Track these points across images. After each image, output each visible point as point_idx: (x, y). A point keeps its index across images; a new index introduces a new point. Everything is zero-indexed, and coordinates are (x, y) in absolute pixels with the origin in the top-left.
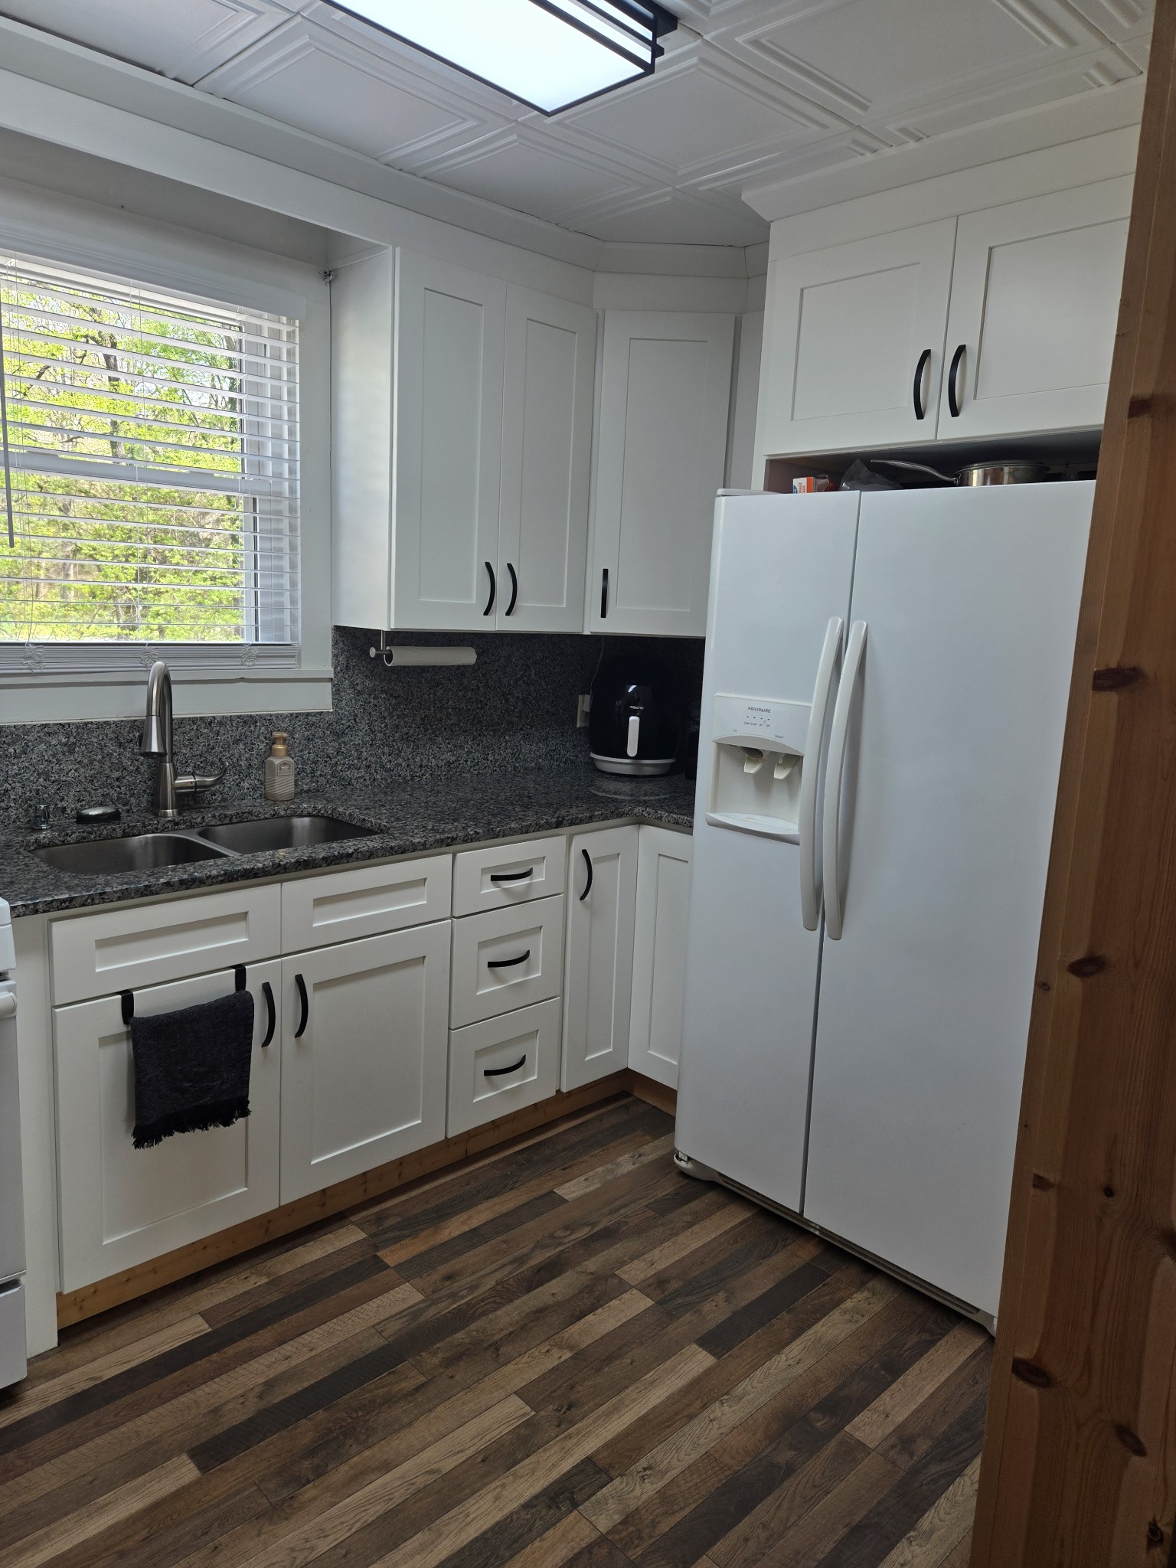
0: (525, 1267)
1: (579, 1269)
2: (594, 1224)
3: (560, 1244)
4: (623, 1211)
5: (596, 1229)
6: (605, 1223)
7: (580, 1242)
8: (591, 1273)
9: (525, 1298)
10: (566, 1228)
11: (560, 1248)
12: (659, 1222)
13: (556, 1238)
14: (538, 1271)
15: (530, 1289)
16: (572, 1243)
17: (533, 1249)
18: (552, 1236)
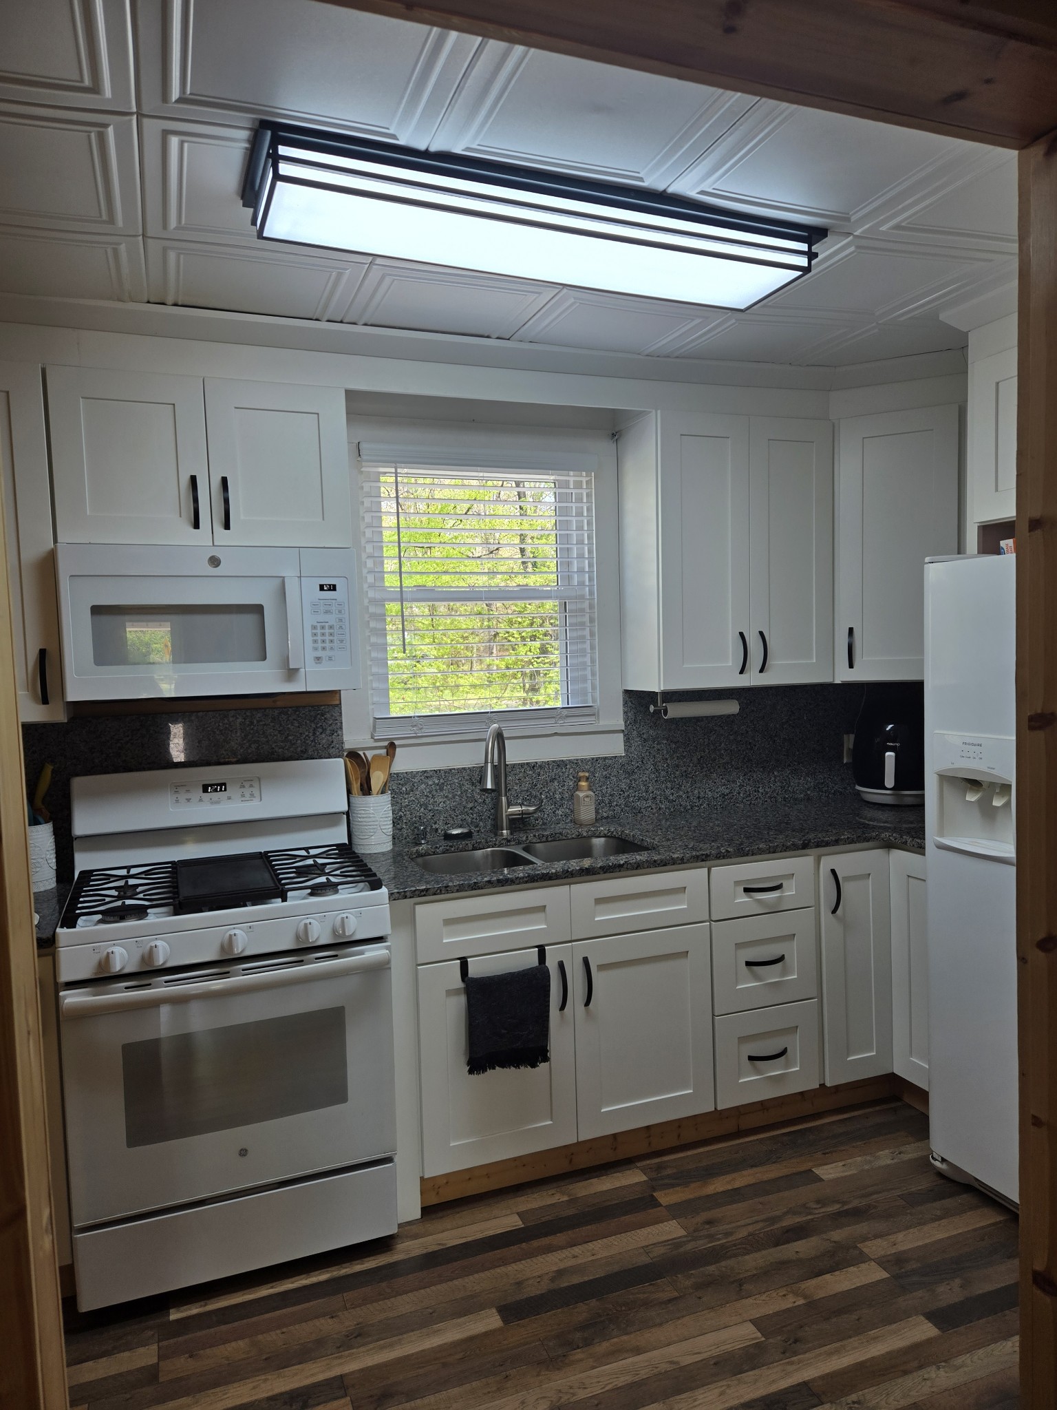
0: (776, 1226)
1: (824, 1236)
2: (844, 1203)
3: (810, 1214)
4: (875, 1196)
5: (846, 1207)
6: (855, 1203)
7: (829, 1215)
8: (835, 1242)
9: (772, 1250)
10: (818, 1202)
11: (810, 1217)
12: (908, 1211)
13: (806, 1208)
14: (787, 1231)
15: (777, 1245)
16: (822, 1215)
17: (785, 1214)
18: (804, 1206)
